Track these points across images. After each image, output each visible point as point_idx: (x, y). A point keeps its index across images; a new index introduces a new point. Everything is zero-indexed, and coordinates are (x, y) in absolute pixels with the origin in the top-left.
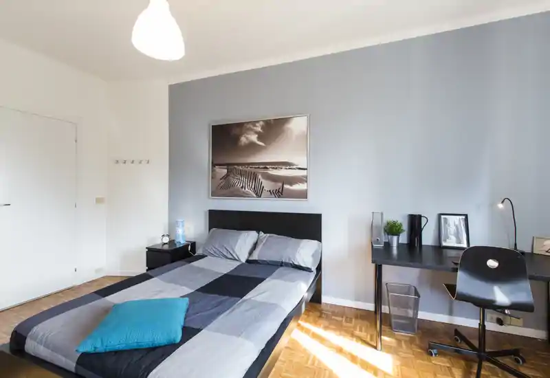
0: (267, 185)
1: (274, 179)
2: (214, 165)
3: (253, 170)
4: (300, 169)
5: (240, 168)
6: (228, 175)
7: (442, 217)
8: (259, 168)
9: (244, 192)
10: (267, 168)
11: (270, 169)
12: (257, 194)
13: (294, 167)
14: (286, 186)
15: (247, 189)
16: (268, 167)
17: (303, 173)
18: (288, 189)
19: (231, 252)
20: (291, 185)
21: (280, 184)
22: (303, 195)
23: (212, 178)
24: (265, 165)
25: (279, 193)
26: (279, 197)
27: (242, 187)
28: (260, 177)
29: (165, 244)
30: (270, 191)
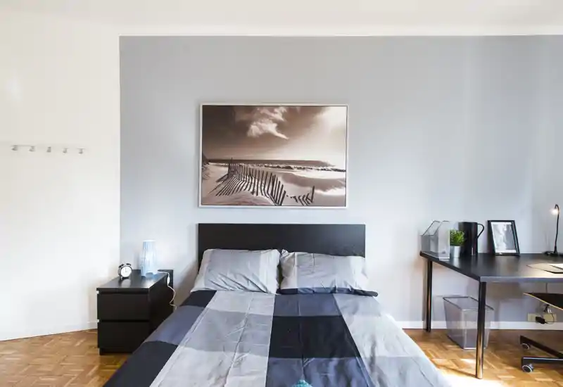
0: (290, 189)
1: (301, 182)
2: (206, 161)
3: (270, 170)
4: (336, 170)
5: (250, 166)
6: (229, 175)
7: (492, 223)
8: (278, 167)
9: (255, 200)
10: (290, 168)
11: (296, 170)
12: (275, 202)
13: (329, 168)
14: (318, 192)
15: (260, 195)
16: (292, 166)
17: (342, 175)
18: (321, 195)
19: (254, 282)
20: (324, 189)
21: (309, 189)
22: (341, 202)
23: (203, 179)
24: (288, 165)
25: (308, 200)
26: (308, 204)
27: (253, 193)
28: (280, 179)
29: (124, 278)
30: (295, 197)
